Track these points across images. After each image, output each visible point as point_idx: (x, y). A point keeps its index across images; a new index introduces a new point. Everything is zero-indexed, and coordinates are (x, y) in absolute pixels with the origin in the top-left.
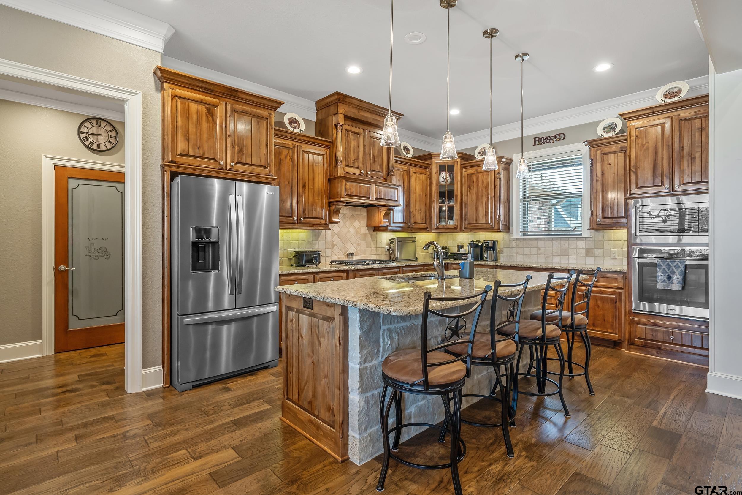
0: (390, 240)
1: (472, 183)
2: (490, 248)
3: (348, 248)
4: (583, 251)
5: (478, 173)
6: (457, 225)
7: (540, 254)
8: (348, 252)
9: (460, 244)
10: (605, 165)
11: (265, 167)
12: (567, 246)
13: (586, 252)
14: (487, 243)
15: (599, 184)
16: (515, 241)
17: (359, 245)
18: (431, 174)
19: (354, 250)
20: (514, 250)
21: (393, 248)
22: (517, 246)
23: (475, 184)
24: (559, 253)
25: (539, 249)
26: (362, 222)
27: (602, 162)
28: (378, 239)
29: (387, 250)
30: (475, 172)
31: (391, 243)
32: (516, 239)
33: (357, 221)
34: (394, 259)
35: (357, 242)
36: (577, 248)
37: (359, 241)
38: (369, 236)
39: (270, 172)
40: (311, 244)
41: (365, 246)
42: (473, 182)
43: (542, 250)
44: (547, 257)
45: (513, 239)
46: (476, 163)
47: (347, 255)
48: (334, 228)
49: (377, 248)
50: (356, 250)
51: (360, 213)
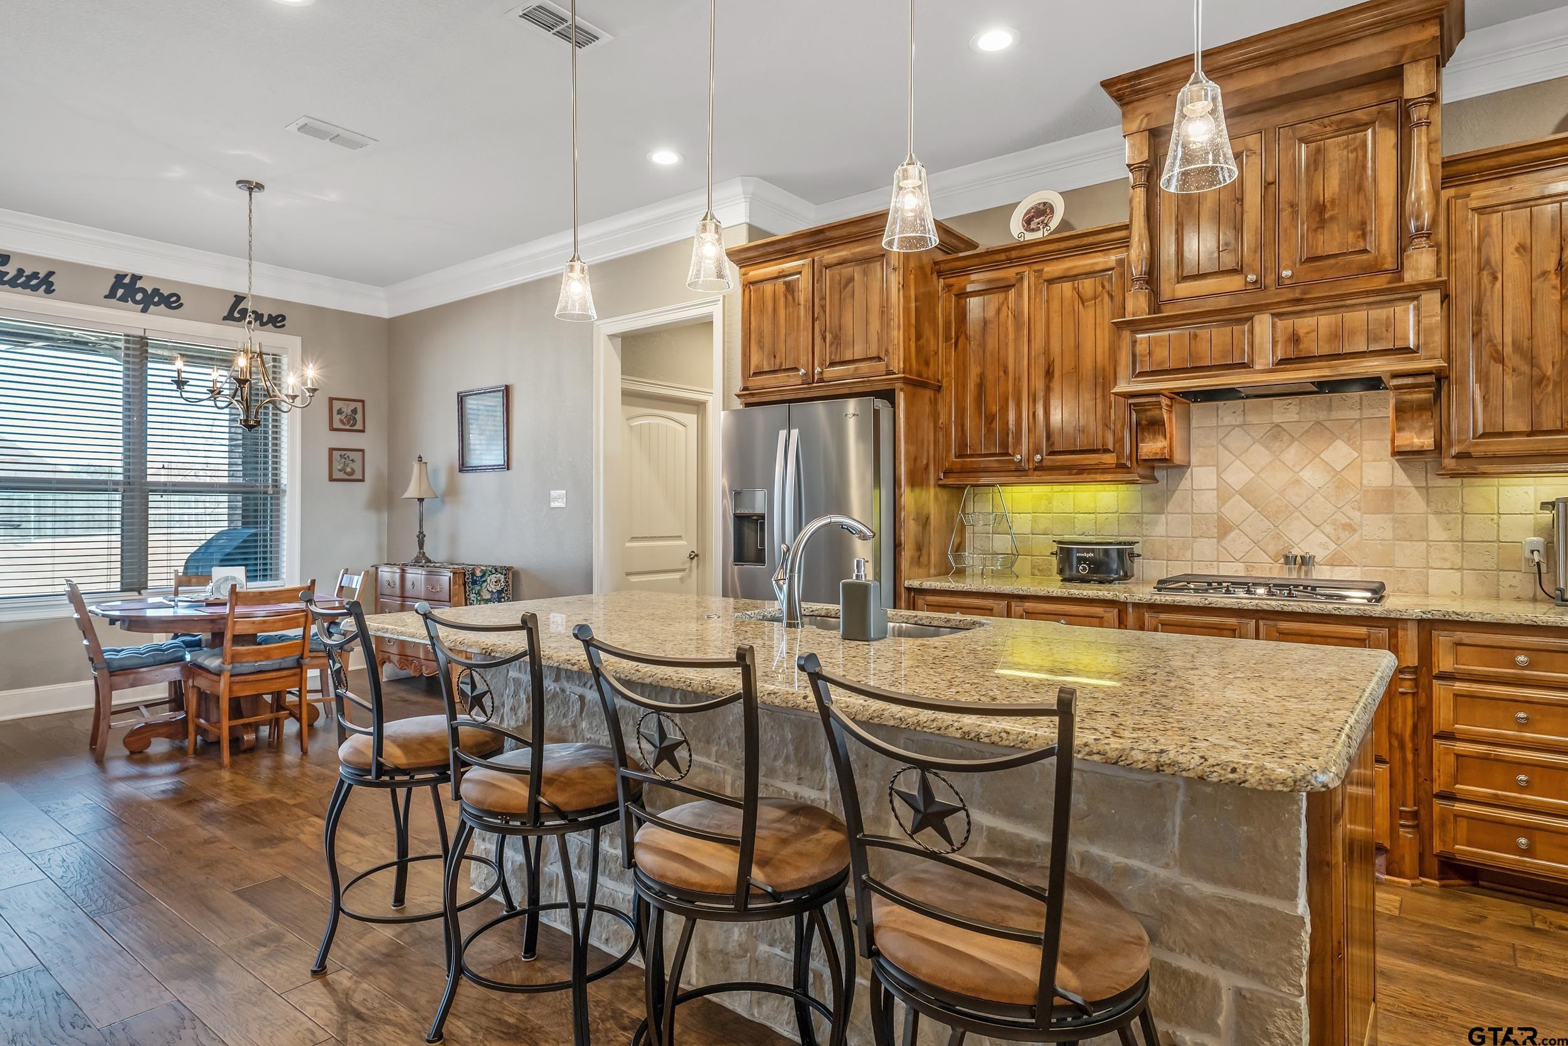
8: (1290, 553)
11: (879, 359)
17: (1350, 528)
19: (1316, 545)
33: (1339, 443)
35: (1339, 516)
37: (1356, 515)
39: (887, 366)
40: (1139, 522)
41: (1387, 535)
48: (1215, 468)
49: (1463, 540)
50: (1333, 546)
51: (1356, 414)
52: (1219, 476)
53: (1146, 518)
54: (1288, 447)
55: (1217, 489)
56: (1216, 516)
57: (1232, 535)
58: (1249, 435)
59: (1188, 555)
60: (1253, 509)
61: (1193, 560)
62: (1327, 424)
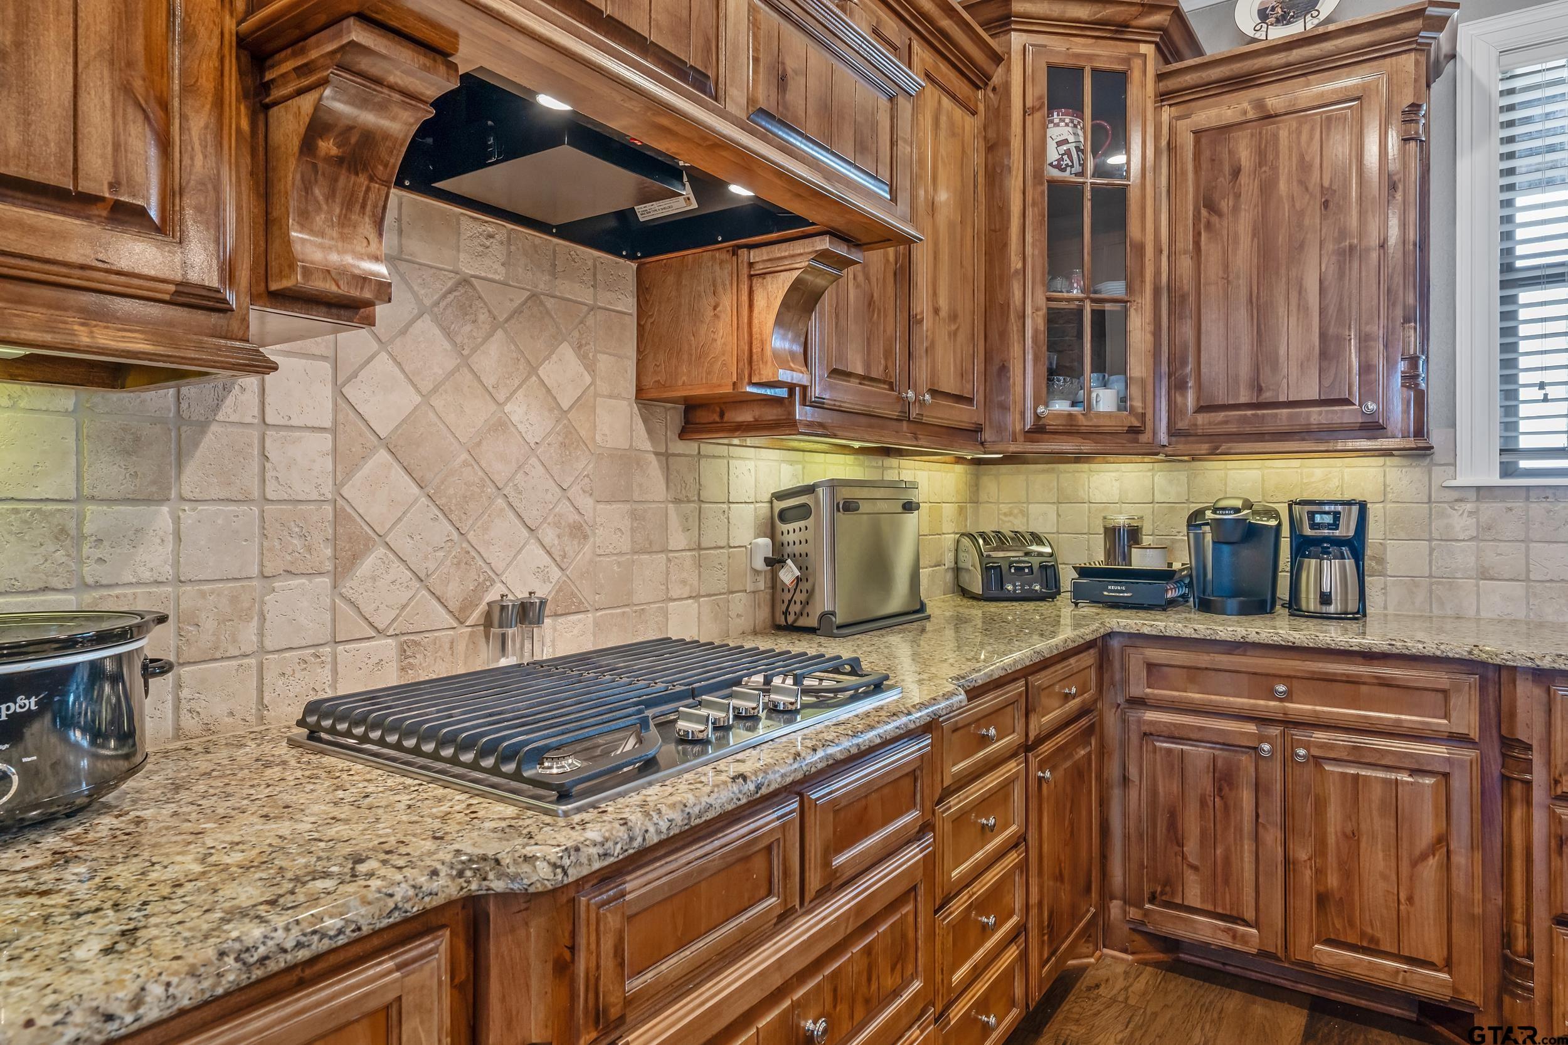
0: (779, 496)
1: (1224, 181)
2: (1338, 542)
3: (497, 557)
5: (1269, 117)
6: (1144, 415)
8: (493, 595)
9: (1124, 519)
14: (1328, 519)
16: (1469, 507)
17: (579, 532)
18: (998, 116)
19: (541, 573)
20: (1462, 557)
21: (797, 549)
22: (1484, 533)
23: (1248, 184)
26: (604, 362)
28: (711, 491)
29: (760, 564)
30: (1251, 115)
31: (784, 516)
32: (1473, 495)
33: (566, 351)
34: (812, 622)
35: (564, 507)
37: (586, 503)
38: (654, 467)
40: (69, 537)
41: (625, 543)
42: (1236, 172)
45: (1456, 495)
46: (1259, 62)
47: (488, 622)
48: (327, 367)
49: (700, 548)
50: (556, 573)
51: (585, 295)
52: (339, 393)
53: (95, 517)
54: (486, 339)
55: (334, 431)
56: (329, 508)
57: (368, 564)
58: (411, 288)
59: (248, 636)
60: (415, 490)
61: (262, 650)
62: (550, 303)
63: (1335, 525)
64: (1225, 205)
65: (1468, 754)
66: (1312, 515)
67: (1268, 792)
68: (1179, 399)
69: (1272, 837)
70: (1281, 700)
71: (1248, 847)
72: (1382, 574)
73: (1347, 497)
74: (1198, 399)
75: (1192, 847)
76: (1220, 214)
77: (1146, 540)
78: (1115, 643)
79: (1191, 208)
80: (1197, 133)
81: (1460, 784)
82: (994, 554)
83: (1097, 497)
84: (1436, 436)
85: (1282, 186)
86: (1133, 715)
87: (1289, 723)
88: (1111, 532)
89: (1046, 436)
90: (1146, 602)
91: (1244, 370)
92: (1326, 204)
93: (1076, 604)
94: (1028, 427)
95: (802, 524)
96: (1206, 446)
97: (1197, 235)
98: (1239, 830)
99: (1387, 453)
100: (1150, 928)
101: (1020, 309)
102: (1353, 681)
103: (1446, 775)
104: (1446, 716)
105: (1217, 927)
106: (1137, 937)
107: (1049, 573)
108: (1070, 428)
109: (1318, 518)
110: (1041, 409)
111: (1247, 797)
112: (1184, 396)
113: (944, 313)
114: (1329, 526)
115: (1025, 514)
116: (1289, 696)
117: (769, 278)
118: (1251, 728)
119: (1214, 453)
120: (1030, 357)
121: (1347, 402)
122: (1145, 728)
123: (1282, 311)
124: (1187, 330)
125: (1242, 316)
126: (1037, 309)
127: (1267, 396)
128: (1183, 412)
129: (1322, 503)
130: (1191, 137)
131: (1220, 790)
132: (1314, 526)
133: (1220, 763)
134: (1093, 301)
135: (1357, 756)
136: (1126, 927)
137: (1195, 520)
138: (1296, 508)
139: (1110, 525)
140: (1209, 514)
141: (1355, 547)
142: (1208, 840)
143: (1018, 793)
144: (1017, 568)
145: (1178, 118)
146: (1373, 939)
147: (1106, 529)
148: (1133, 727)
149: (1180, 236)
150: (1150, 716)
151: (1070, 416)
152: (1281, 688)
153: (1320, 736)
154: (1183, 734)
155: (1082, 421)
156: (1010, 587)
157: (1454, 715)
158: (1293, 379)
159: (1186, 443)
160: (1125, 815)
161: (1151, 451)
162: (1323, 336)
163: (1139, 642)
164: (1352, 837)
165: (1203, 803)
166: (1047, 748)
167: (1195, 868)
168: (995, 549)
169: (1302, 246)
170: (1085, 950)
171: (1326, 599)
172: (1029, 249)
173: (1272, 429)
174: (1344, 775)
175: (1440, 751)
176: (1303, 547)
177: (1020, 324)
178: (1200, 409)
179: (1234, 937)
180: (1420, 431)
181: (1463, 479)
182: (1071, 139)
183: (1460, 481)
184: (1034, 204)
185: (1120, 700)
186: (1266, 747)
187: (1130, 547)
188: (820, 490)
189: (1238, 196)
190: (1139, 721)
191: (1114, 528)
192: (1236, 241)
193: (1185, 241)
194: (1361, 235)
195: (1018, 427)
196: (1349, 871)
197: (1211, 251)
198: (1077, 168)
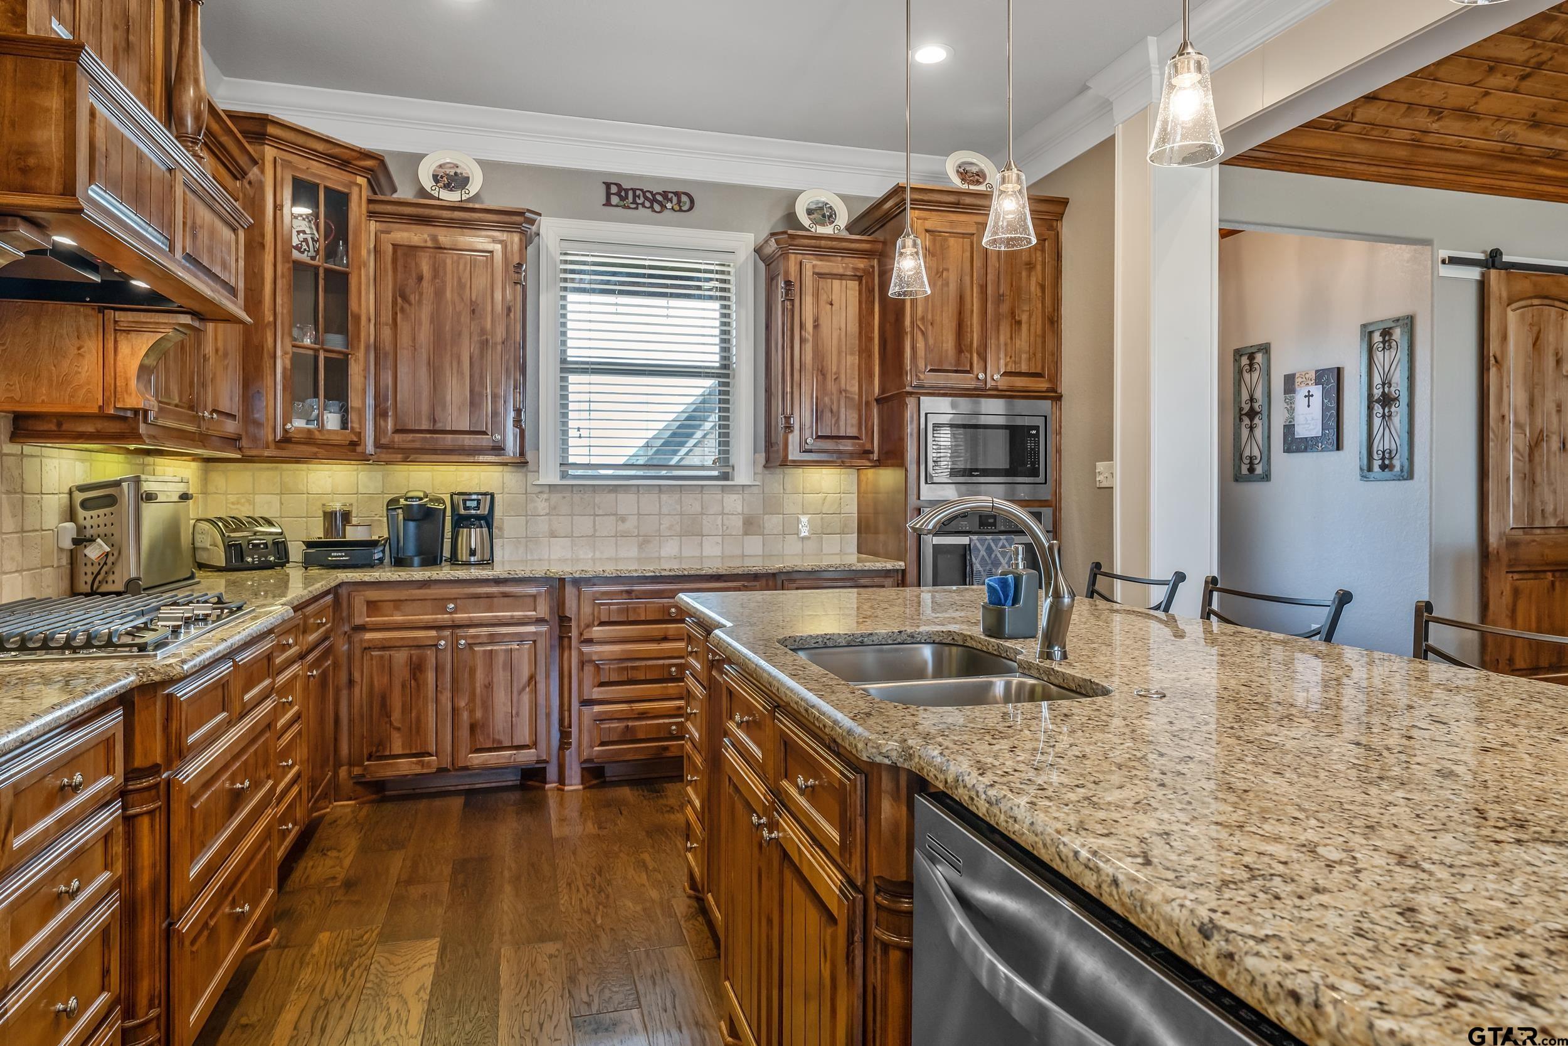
0: (83, 488)
1: (412, 282)
2: (479, 518)
4: (737, 523)
5: (440, 248)
6: (359, 433)
7: (625, 535)
9: (337, 506)
10: (822, 303)
12: (697, 508)
13: (744, 524)
14: (474, 504)
15: (809, 347)
16: (545, 496)
18: (254, 205)
20: (542, 525)
21: (102, 531)
22: (553, 511)
23: (427, 288)
24: (678, 529)
25: (623, 520)
27: (816, 295)
28: (30, 484)
29: (65, 543)
30: (429, 244)
31: (85, 505)
32: (547, 489)
34: (119, 587)
36: (723, 514)
42: (420, 279)
43: (630, 524)
44: (644, 541)
45: (539, 489)
46: (435, 212)
49: (23, 531)
63: (478, 508)
64: (413, 298)
65: (544, 628)
66: (465, 501)
67: (443, 669)
68: (382, 423)
69: (446, 697)
70: (451, 613)
71: (431, 707)
72: (502, 537)
73: (483, 490)
74: (395, 425)
75: (396, 715)
76: (410, 304)
77: (354, 521)
78: (343, 591)
79: (390, 295)
80: (395, 246)
81: (541, 644)
82: (232, 535)
83: (314, 489)
84: (529, 456)
85: (448, 294)
86: (357, 637)
87: (455, 626)
88: (329, 516)
89: (291, 446)
90: (360, 563)
91: (425, 408)
92: (473, 311)
93: (306, 568)
94: (278, 438)
95: (107, 510)
96: (400, 456)
97: (395, 315)
98: (426, 698)
99: (505, 464)
100: (368, 778)
101: (272, 350)
102: (489, 596)
103: (535, 642)
104: (535, 610)
105: (412, 763)
106: (358, 788)
107: (280, 548)
108: (309, 439)
109: (468, 504)
110: (289, 426)
111: (431, 676)
112: (386, 421)
113: (220, 353)
114: (474, 509)
115: (252, 503)
116: (455, 611)
117: (133, 334)
118: (433, 633)
119: (405, 460)
120: (279, 387)
121: (485, 433)
122: (365, 645)
123: (448, 373)
124: (387, 378)
125: (423, 373)
126: (285, 353)
127: (439, 426)
128: (385, 432)
129: (470, 494)
130: (391, 247)
131: (415, 675)
132: (466, 508)
133: (414, 658)
134: (326, 351)
135: (493, 639)
136: (351, 782)
137: (392, 504)
138: (455, 497)
139: (328, 510)
140: (402, 501)
141: (487, 520)
142: (406, 709)
143: (298, 685)
144: (254, 545)
145: (383, 232)
146: (500, 742)
147: (325, 514)
148: (357, 645)
149: (383, 313)
150: (368, 636)
151: (309, 430)
152: (452, 606)
153: (472, 631)
154: (391, 644)
155: (317, 435)
156: (250, 560)
157: (538, 608)
158: (455, 414)
159: (387, 453)
160: (350, 705)
161: (364, 458)
162: (471, 391)
163: (360, 588)
164: (489, 686)
165: (403, 686)
166: (311, 657)
167: (398, 729)
168: (234, 531)
169: (460, 334)
170: (323, 805)
171: (473, 553)
172: (279, 309)
173: (442, 447)
174: (485, 651)
175: (532, 629)
176: (461, 521)
177: (272, 361)
178: (397, 431)
179: (423, 766)
180: (522, 453)
181: (542, 481)
182: (308, 231)
183: (541, 481)
184: (283, 276)
185: (346, 628)
186: (443, 642)
187: (344, 526)
188: (125, 485)
189: (421, 294)
190: (361, 641)
191: (331, 513)
192: (420, 324)
193: (386, 316)
194: (493, 333)
195: (271, 438)
196: (488, 706)
197: (404, 328)
198: (312, 253)
